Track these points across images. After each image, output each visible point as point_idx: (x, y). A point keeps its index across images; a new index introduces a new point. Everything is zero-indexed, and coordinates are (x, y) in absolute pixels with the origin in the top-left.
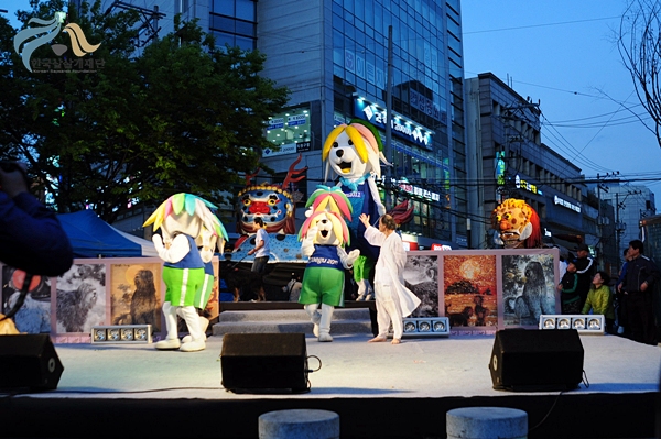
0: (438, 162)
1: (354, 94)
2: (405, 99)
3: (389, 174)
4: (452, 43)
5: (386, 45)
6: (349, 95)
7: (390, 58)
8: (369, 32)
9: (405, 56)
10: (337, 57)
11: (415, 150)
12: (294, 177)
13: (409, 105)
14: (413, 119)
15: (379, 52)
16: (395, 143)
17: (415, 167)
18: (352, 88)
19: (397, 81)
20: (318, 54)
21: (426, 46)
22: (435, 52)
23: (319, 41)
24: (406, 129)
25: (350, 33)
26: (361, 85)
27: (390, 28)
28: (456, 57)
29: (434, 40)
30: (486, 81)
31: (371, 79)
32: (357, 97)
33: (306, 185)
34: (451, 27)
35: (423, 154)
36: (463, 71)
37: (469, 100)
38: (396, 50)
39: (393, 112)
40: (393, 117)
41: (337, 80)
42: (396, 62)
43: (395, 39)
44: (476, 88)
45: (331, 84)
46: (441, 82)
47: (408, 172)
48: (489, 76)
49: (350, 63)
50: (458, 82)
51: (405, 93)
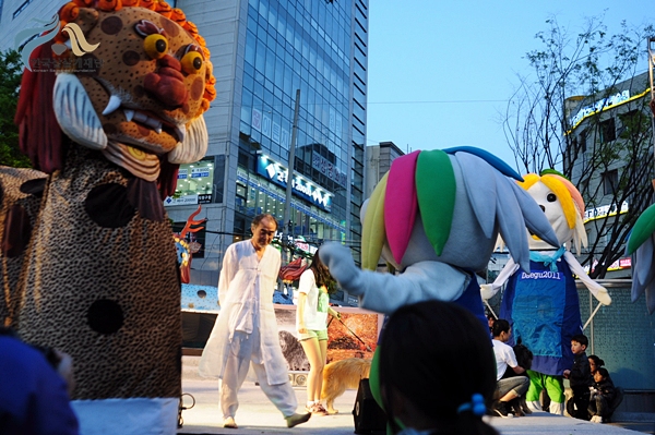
0: (335, 223)
1: (258, 152)
2: (307, 161)
3: (287, 231)
4: (357, 111)
5: (293, 107)
6: (253, 152)
7: (296, 120)
8: (278, 93)
9: (310, 119)
10: (244, 115)
11: (313, 210)
12: (193, 227)
13: (311, 166)
14: (314, 180)
15: (286, 113)
16: (295, 202)
17: (313, 227)
18: (257, 146)
19: (301, 142)
20: (226, 110)
21: (332, 111)
22: (339, 118)
23: (228, 97)
24: (307, 190)
25: (259, 93)
26: (265, 143)
27: (298, 91)
28: (359, 124)
29: (340, 107)
30: (386, 150)
31: (276, 138)
32: (261, 155)
33: (204, 237)
34: (357, 96)
35: (321, 215)
36: (365, 139)
37: (370, 167)
38: (302, 113)
39: (295, 172)
40: (294, 177)
41: (244, 137)
42: (302, 125)
43: (302, 102)
44: (377, 156)
45: (236, 140)
46: (344, 147)
47: (306, 231)
48: (390, 145)
49: (257, 121)
50: (359, 148)
51: (308, 155)
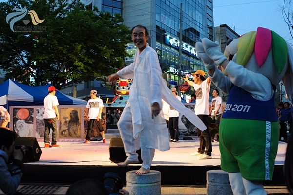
0: (202, 64)
1: (165, 34)
2: (187, 36)
3: (180, 69)
4: (209, 11)
5: (180, 12)
6: (163, 34)
7: (181, 18)
8: (172, 6)
9: (188, 17)
10: (158, 17)
11: (192, 58)
13: (189, 38)
14: (191, 45)
15: (176, 15)
16: (183, 55)
17: (192, 66)
18: (164, 31)
19: (184, 28)
20: (149, 16)
21: (197, 12)
22: (201, 15)
23: (150, 10)
24: (188, 49)
25: (163, 7)
26: (168, 29)
27: (181, 4)
28: (210, 17)
29: (200, 10)
30: (223, 28)
31: (173, 27)
34: (208, 4)
35: (195, 60)
36: (213, 24)
37: (216, 37)
38: (184, 14)
39: (182, 42)
40: (182, 44)
41: (157, 27)
42: (184, 20)
43: (183, 9)
44: (219, 31)
45: (155, 29)
46: (204, 28)
47: (189, 68)
48: (225, 26)
49: (163, 20)
50: (211, 28)
51: (187, 33)
